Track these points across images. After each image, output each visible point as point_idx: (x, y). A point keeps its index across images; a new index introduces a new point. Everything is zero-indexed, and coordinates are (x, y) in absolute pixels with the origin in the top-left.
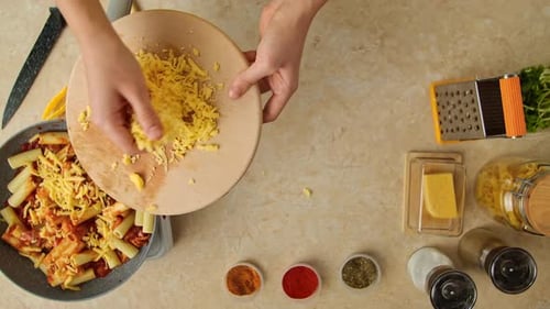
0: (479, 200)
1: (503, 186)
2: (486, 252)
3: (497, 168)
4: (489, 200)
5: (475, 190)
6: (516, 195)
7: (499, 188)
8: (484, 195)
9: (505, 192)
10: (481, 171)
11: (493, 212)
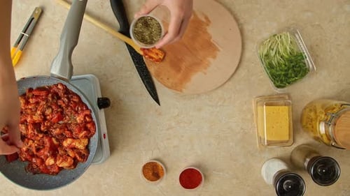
0: (303, 127)
1: (319, 118)
2: (308, 160)
3: (315, 106)
4: (310, 126)
5: (301, 121)
6: (327, 123)
7: (316, 119)
8: (307, 123)
9: (320, 121)
10: (305, 109)
11: (312, 135)
